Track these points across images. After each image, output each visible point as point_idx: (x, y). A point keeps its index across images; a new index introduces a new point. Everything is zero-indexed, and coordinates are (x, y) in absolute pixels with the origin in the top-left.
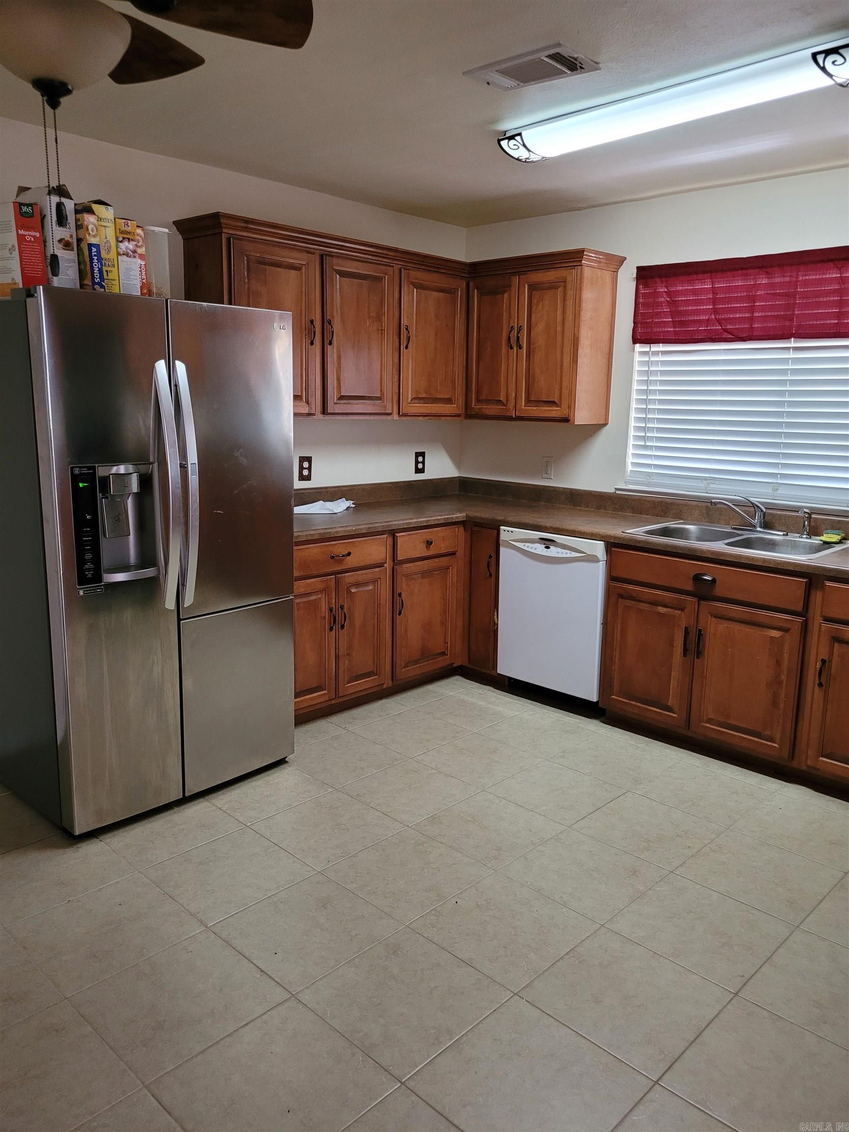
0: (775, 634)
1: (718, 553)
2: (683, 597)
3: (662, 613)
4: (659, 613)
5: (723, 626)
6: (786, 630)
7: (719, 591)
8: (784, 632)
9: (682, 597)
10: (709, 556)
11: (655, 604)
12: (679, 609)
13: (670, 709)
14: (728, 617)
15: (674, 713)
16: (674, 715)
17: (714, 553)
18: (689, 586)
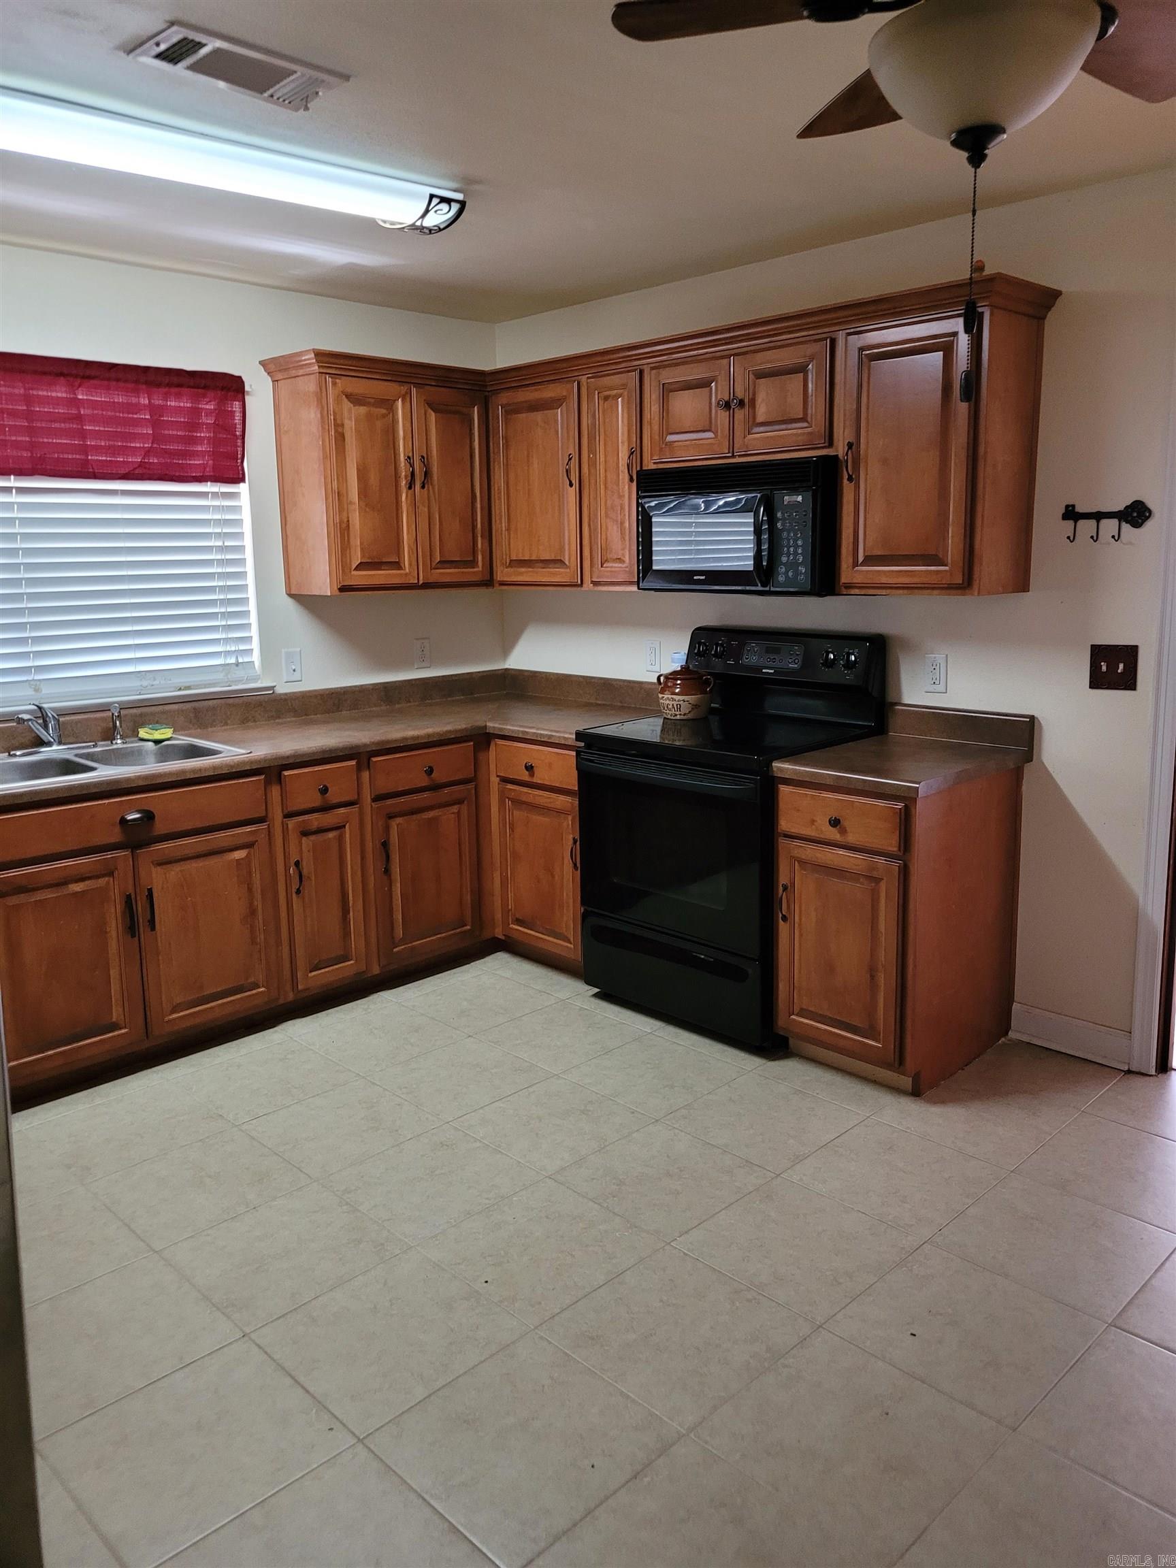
0: (240, 854)
1: (154, 776)
2: (109, 855)
3: (79, 892)
4: (75, 894)
5: (174, 872)
6: (249, 846)
7: (160, 828)
8: (247, 848)
9: (107, 855)
10: (141, 783)
11: (64, 883)
12: (103, 876)
13: (114, 1027)
14: (180, 857)
15: (121, 1029)
16: (123, 1031)
17: (146, 777)
18: (116, 836)
